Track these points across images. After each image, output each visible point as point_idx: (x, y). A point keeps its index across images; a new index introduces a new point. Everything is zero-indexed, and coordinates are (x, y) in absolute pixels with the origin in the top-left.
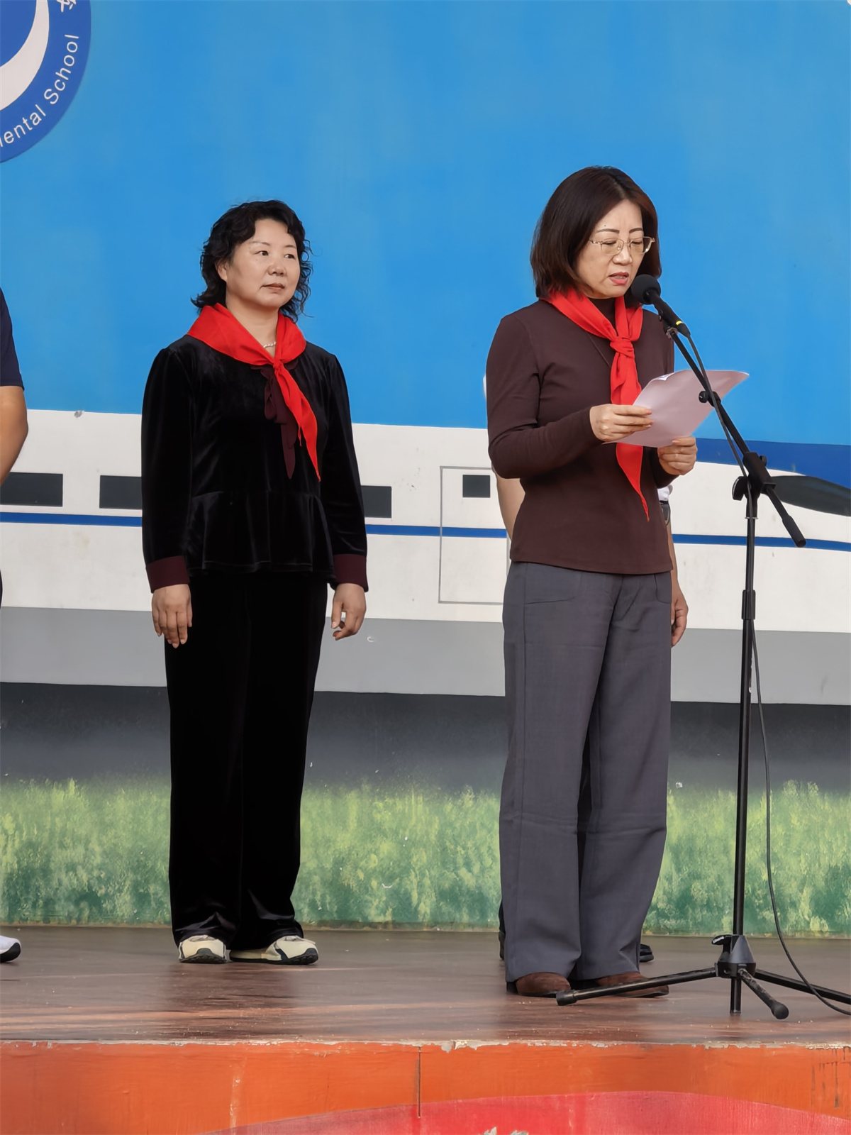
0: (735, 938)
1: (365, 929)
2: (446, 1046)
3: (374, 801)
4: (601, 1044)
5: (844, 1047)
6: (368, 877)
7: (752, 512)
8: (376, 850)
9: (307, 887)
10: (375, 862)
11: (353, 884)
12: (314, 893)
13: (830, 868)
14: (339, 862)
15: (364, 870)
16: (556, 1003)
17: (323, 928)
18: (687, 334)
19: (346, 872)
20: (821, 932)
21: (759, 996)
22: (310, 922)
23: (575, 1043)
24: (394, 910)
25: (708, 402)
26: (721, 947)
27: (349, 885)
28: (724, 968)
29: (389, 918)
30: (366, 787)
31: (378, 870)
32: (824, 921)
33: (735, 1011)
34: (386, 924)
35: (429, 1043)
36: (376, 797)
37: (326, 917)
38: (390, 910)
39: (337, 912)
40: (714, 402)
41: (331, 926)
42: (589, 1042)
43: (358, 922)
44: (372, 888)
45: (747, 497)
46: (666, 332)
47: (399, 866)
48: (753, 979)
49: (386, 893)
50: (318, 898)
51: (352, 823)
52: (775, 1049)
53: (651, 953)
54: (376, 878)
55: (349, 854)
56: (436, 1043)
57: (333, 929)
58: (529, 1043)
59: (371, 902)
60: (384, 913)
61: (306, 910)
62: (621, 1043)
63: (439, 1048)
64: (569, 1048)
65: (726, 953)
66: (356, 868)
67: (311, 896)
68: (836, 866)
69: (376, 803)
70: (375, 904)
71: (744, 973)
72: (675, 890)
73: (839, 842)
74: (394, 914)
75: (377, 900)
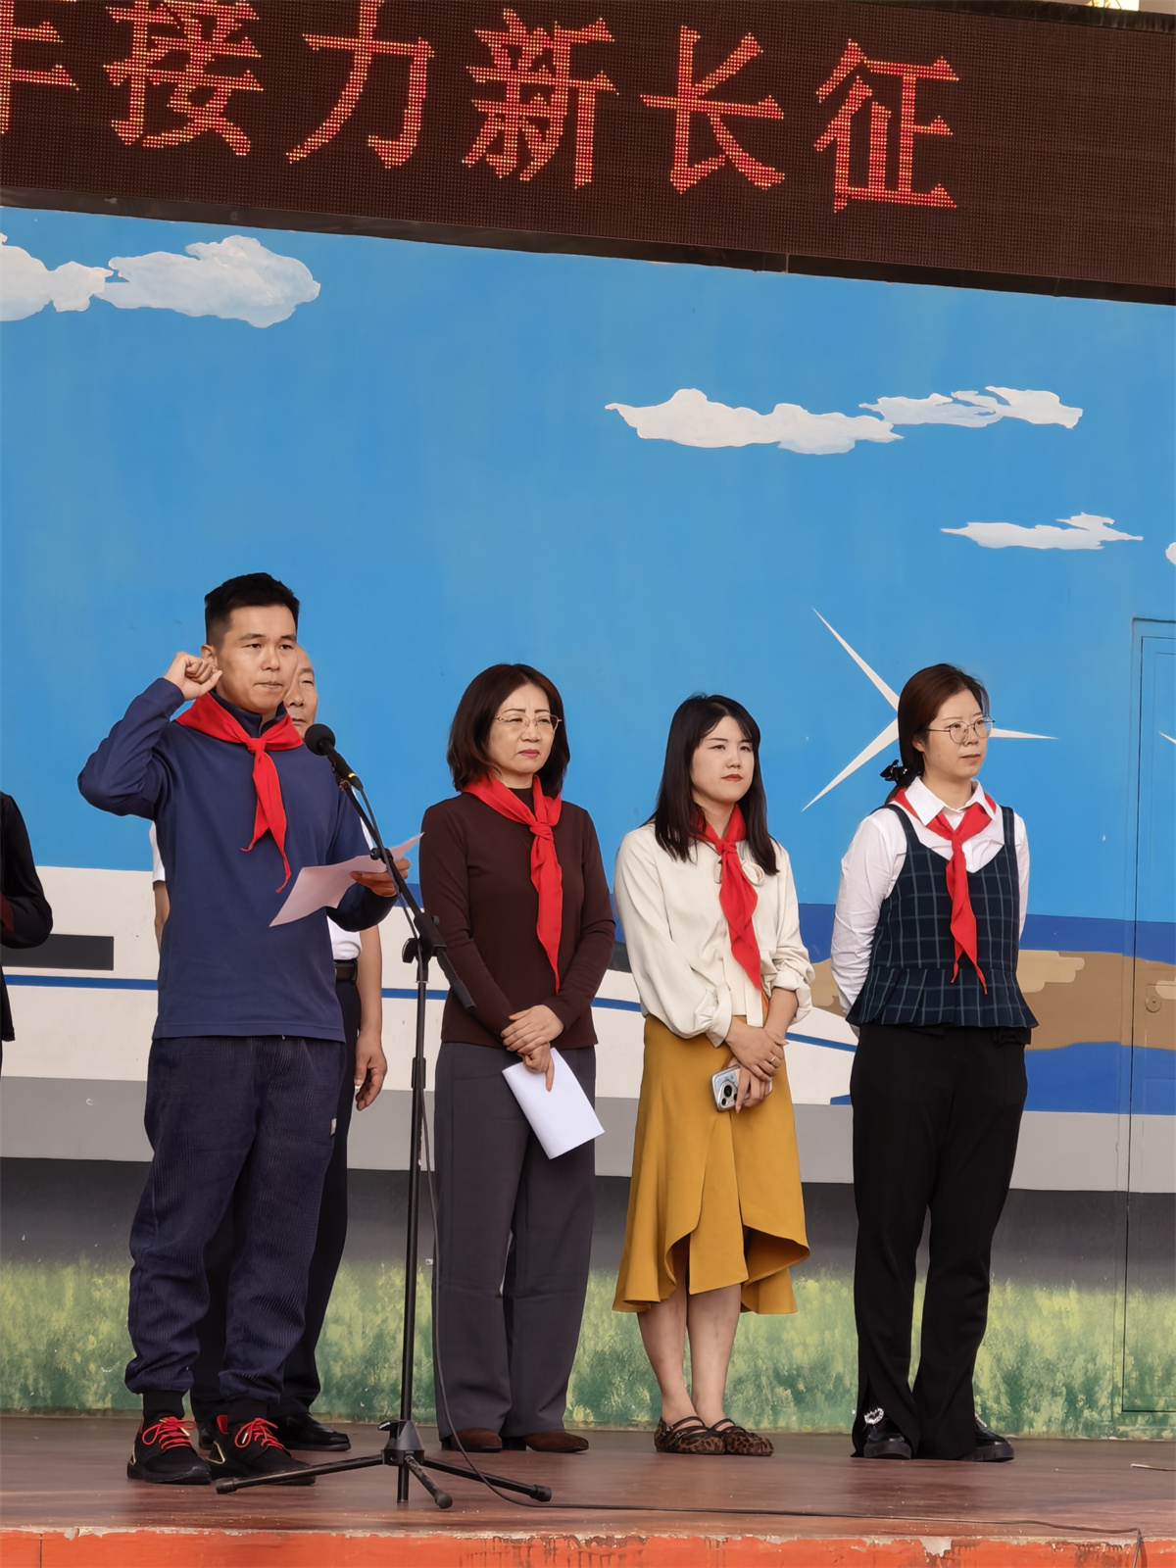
0: (403, 1424)
1: (82, 1416)
2: (69, 1533)
3: (92, 1277)
4: (235, 1533)
5: (494, 1537)
6: (86, 1360)
7: (423, 974)
8: (95, 1330)
9: (19, 1370)
10: (93, 1344)
11: (69, 1368)
12: (26, 1377)
13: (596, 1353)
14: (54, 1344)
15: (82, 1353)
16: (215, 1491)
17: (36, 1416)
18: (359, 787)
19: (62, 1354)
20: (585, 1422)
21: (423, 1484)
22: (22, 1408)
23: (207, 1531)
24: (114, 1396)
25: (380, 860)
26: (388, 1432)
27: (64, 1369)
28: (390, 1456)
29: (108, 1405)
30: (85, 1263)
31: (96, 1351)
32: (588, 1411)
33: (402, 1500)
34: (105, 1411)
35: (51, 1530)
36: (95, 1274)
37: (39, 1403)
38: (110, 1396)
39: (51, 1398)
40: (386, 859)
41: (44, 1413)
42: (222, 1530)
43: (74, 1408)
44: (91, 1373)
45: (418, 959)
46: (339, 785)
47: (119, 1348)
48: (419, 1466)
49: (105, 1377)
50: (30, 1382)
51: (69, 1301)
52: (421, 1539)
53: (348, 1442)
54: (95, 1361)
55: (65, 1335)
56: (59, 1530)
57: (46, 1417)
58: (158, 1530)
59: (89, 1387)
60: (103, 1398)
61: (17, 1396)
62: (255, 1531)
63: (61, 1535)
64: (201, 1537)
65: (393, 1439)
66: (72, 1349)
67: (22, 1380)
68: (602, 1350)
69: (95, 1279)
70: (93, 1389)
71: (411, 1460)
72: (424, 1377)
73: (606, 1325)
74: (114, 1400)
75: (96, 1386)
